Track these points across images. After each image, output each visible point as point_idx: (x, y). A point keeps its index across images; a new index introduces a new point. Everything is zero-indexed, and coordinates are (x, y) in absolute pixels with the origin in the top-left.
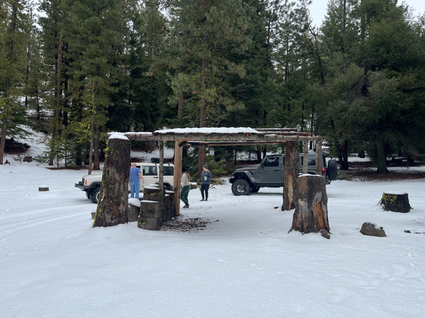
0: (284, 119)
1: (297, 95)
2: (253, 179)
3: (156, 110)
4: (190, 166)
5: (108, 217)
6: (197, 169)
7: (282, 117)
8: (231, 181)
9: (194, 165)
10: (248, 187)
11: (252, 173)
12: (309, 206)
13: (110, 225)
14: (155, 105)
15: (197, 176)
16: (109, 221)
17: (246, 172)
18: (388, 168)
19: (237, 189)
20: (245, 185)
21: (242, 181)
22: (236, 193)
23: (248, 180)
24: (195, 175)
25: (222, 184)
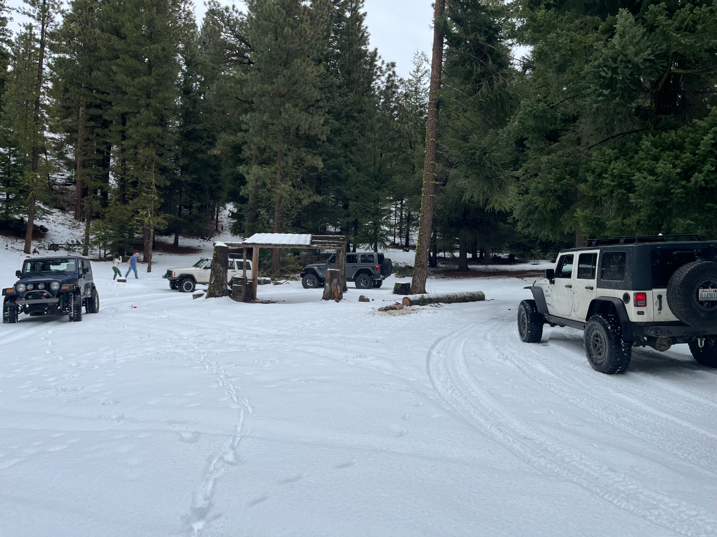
0: (367, 211)
1: (382, 185)
2: (320, 274)
3: (216, 181)
4: (263, 260)
5: (217, 292)
6: (271, 263)
7: (365, 209)
8: (302, 276)
9: (269, 259)
10: (316, 281)
11: (320, 269)
12: (330, 286)
13: (218, 296)
14: (215, 175)
15: (271, 272)
16: (217, 294)
17: (315, 268)
18: (469, 266)
19: (306, 283)
20: (314, 280)
21: (311, 276)
22: (305, 286)
23: (317, 275)
24: (269, 270)
25: (297, 280)
